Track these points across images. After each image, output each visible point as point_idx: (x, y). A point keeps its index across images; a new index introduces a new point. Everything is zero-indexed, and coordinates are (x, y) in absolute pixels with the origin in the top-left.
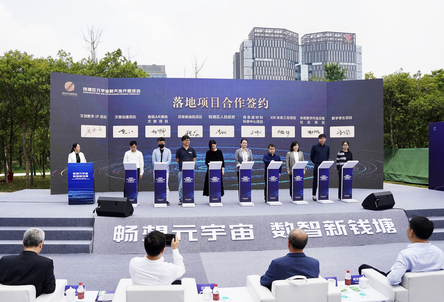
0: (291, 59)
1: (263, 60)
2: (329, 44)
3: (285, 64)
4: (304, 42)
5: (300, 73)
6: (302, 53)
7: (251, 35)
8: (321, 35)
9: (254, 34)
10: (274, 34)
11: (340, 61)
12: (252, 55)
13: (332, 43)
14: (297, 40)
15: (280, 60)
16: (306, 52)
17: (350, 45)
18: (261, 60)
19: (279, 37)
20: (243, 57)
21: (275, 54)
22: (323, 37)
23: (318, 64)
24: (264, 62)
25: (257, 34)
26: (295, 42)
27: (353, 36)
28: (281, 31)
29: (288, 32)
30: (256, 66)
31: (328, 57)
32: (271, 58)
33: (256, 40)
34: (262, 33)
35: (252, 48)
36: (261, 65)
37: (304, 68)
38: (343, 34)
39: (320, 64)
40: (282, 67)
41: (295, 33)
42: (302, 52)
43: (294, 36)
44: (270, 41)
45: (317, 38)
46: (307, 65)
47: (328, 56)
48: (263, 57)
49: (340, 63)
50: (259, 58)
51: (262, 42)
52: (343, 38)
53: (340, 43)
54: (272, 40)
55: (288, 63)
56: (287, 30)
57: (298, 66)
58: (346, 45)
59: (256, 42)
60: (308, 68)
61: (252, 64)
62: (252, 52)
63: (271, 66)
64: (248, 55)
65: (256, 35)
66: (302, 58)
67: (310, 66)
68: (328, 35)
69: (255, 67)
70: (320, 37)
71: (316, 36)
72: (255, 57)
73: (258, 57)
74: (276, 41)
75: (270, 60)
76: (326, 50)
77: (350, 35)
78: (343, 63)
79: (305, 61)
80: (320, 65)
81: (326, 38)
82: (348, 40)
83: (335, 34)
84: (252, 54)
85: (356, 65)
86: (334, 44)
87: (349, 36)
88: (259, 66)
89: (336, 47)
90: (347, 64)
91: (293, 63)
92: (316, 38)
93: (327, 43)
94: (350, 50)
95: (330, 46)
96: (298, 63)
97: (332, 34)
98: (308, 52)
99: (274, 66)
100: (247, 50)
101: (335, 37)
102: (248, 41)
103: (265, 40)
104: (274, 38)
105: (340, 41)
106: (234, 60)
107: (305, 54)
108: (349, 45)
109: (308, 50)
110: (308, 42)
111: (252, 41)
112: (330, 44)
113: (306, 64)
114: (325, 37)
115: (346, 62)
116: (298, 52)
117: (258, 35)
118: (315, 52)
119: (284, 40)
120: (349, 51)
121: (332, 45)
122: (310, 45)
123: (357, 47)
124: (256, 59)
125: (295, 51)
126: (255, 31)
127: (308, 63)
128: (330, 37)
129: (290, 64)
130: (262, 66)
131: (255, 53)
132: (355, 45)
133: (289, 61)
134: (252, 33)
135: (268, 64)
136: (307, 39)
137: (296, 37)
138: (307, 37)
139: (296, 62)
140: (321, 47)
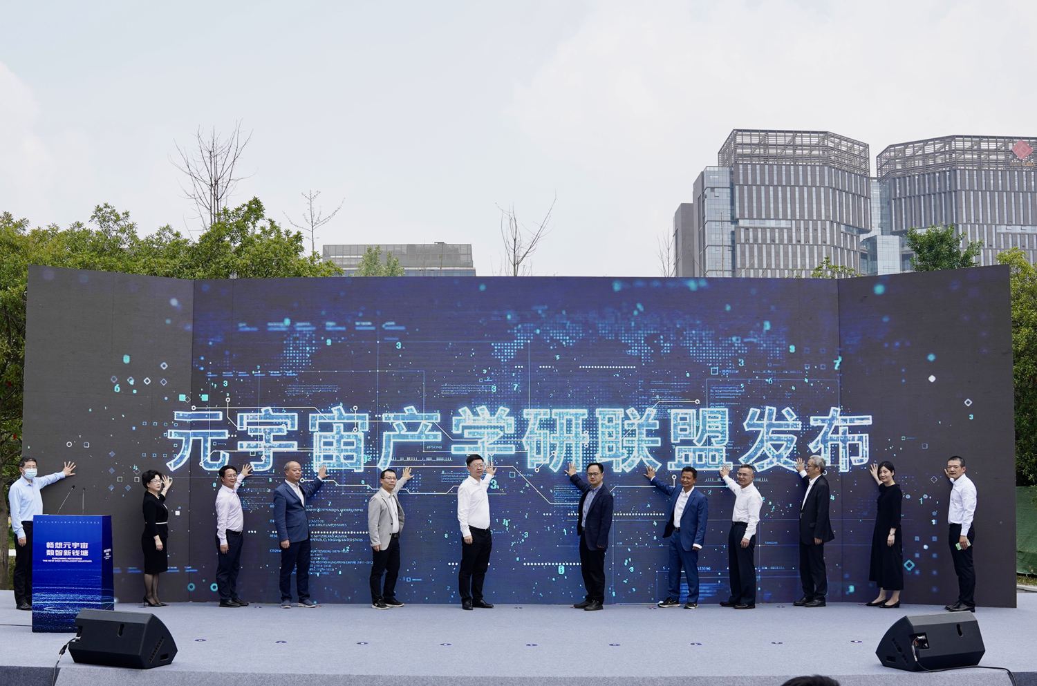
0: (848, 220)
1: (763, 226)
2: (963, 175)
3: (828, 235)
4: (885, 170)
5: (877, 260)
6: (879, 202)
7: (725, 150)
8: (938, 146)
10: (795, 147)
11: (997, 223)
12: (729, 212)
14: (865, 162)
15: (815, 225)
16: (893, 197)
17: (1030, 172)
18: (757, 223)
19: (810, 157)
20: (704, 218)
21: (798, 206)
22: (944, 153)
24: (764, 229)
25: (743, 148)
26: (859, 168)
28: (815, 137)
29: (837, 141)
30: (741, 244)
31: (959, 210)
32: (785, 218)
33: (741, 167)
34: (758, 145)
35: (729, 190)
36: (757, 240)
37: (886, 246)
38: (1005, 142)
40: (820, 243)
41: (859, 144)
42: (881, 198)
43: (856, 153)
44: (784, 167)
45: (925, 156)
46: (898, 237)
47: (959, 207)
48: (764, 217)
49: (998, 227)
50: (751, 218)
52: (1007, 152)
53: (998, 167)
54: (790, 165)
55: (839, 232)
56: (834, 136)
57: (868, 239)
58: (1016, 173)
59: (741, 171)
60: (898, 246)
61: (730, 236)
62: (729, 202)
63: (786, 242)
64: (717, 211)
65: (739, 151)
66: (881, 215)
68: (959, 145)
69: (738, 246)
70: (935, 152)
71: (922, 148)
72: (738, 216)
73: (746, 216)
74: (801, 168)
75: (783, 224)
76: (953, 189)
77: (1029, 142)
78: (1008, 227)
79: (889, 225)
81: (954, 156)
82: (1023, 155)
83: (980, 142)
84: (729, 207)
86: (979, 170)
87: (1024, 145)
88: (751, 241)
89: (984, 181)
90: (1020, 231)
91: (852, 231)
92: (924, 154)
93: (955, 171)
94: (1029, 187)
96: (868, 232)
97: (972, 141)
98: (900, 199)
99: (794, 242)
100: (713, 198)
101: (980, 151)
102: (716, 169)
103: (767, 167)
104: (795, 158)
105: (997, 162)
106: (676, 225)
107: (889, 203)
108: (1024, 173)
109: (898, 191)
110: (899, 167)
111: (728, 169)
112: (967, 172)
113: (893, 233)
114: (951, 152)
115: (1016, 225)
116: (868, 198)
117: (747, 151)
118: (919, 196)
119: (825, 164)
120: (1025, 190)
121: (971, 176)
122: (905, 178)
124: (741, 223)
125: (860, 196)
126: (739, 139)
127: (899, 229)
128: (964, 151)
129: (845, 235)
130: (760, 241)
131: (737, 204)
133: (842, 226)
134: (727, 147)
135: (777, 235)
136: (895, 158)
137: (863, 155)
138: (894, 154)
139: (863, 229)
140: (937, 183)
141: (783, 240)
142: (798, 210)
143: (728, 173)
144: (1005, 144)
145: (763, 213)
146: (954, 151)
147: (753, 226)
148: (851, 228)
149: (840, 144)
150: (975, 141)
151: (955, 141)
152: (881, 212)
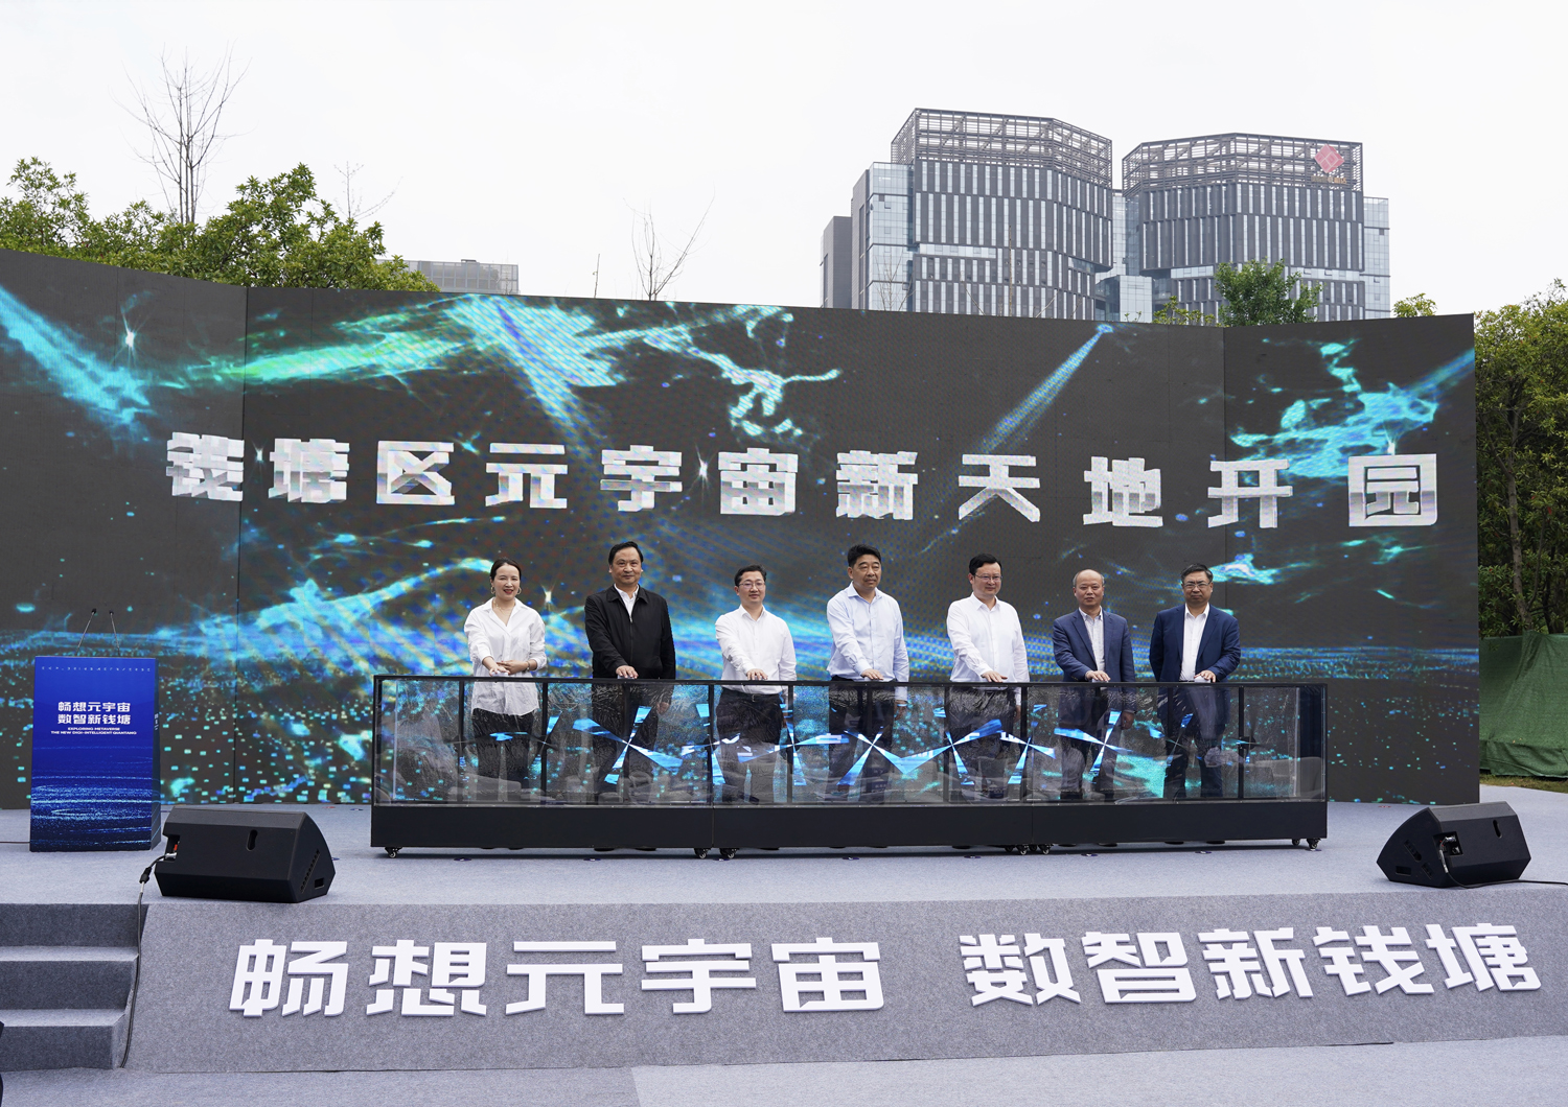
0: (1079, 252)
1: (955, 254)
2: (1245, 187)
3: (1050, 272)
4: (1135, 179)
5: (1118, 311)
6: (1124, 225)
7: (901, 140)
8: (1210, 148)
9: (918, 136)
10: (1005, 139)
11: (1292, 263)
12: (906, 232)
13: (1260, 185)
14: (1106, 167)
15: (1031, 256)
16: (1145, 219)
17: (1339, 191)
18: (946, 250)
19: (1026, 155)
20: (867, 239)
21: (1006, 227)
22: (1217, 158)
23: (1195, 272)
24: (956, 260)
25: (928, 137)
26: (1097, 175)
27: (1351, 154)
28: (1035, 125)
29: (1066, 132)
30: (921, 280)
31: (1239, 242)
32: (987, 244)
33: (925, 164)
34: (951, 134)
35: (906, 199)
36: (944, 275)
37: (1132, 291)
38: (1305, 146)
39: (1204, 275)
40: (1037, 283)
41: (1098, 139)
42: (1127, 221)
43: (1093, 152)
44: (988, 169)
45: (1193, 162)
46: (1149, 279)
47: (1238, 238)
48: (956, 241)
49: (1293, 270)
50: (937, 241)
51: (950, 173)
52: (1308, 161)
53: (1294, 182)
54: (997, 166)
55: (1066, 268)
56: (1062, 125)
57: (1107, 281)
58: (1320, 192)
59: (925, 172)
60: (1150, 292)
61: (906, 268)
62: (905, 218)
63: (987, 280)
64: (888, 230)
65: (923, 141)
66: (1127, 244)
67: (1162, 284)
68: (1241, 148)
69: (918, 283)
70: (1207, 157)
71: (1189, 150)
72: (918, 239)
73: (931, 239)
74: (1012, 171)
75: (985, 253)
76: (1231, 211)
77: (1339, 149)
78: (1308, 271)
79: (1137, 261)
80: (1205, 279)
81: (1233, 162)
82: (1330, 167)
83: (1271, 144)
84: (905, 225)
85: (1364, 279)
86: (1268, 187)
87: (1331, 153)
88: (937, 277)
89: (1274, 202)
90: (1323, 277)
91: (1084, 268)
92: (1190, 159)
93: (1234, 185)
94: (1337, 213)
95: (1251, 195)
96: (1108, 269)
97: (1259, 143)
98: (1155, 223)
99: (1000, 280)
100: (882, 209)
101: (1270, 158)
102: (888, 167)
103: (963, 167)
104: (1005, 156)
105: (1293, 175)
106: (824, 249)
107: (1139, 229)
108: (1331, 193)
109: (1152, 211)
110: (1154, 175)
111: (905, 168)
112: (1251, 187)
113: (1143, 273)
114: (1229, 157)
115: (1317, 267)
116: (1109, 219)
117: (935, 142)
118: (1182, 220)
119: (1049, 167)
120: (1331, 217)
121: (1257, 193)
122: (1162, 192)
123: (1370, 201)
124: (924, 249)
125: (1097, 217)
126: (923, 124)
127: (1152, 268)
128: (1248, 157)
129: (1075, 273)
130: (950, 278)
131: (918, 221)
132: (1360, 195)
133: (1070, 259)
134: (905, 135)
135: (975, 269)
136: (1150, 162)
137: (1102, 155)
138: (1150, 156)
139: (1100, 265)
140: (1209, 202)
141: (984, 277)
142: (1006, 234)
143: (906, 173)
144: (1306, 150)
145: (956, 235)
146: (1234, 156)
147: (940, 254)
148: (1083, 263)
149: (1070, 137)
150: (1264, 143)
151: (1236, 142)
152: (1127, 240)
